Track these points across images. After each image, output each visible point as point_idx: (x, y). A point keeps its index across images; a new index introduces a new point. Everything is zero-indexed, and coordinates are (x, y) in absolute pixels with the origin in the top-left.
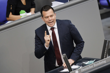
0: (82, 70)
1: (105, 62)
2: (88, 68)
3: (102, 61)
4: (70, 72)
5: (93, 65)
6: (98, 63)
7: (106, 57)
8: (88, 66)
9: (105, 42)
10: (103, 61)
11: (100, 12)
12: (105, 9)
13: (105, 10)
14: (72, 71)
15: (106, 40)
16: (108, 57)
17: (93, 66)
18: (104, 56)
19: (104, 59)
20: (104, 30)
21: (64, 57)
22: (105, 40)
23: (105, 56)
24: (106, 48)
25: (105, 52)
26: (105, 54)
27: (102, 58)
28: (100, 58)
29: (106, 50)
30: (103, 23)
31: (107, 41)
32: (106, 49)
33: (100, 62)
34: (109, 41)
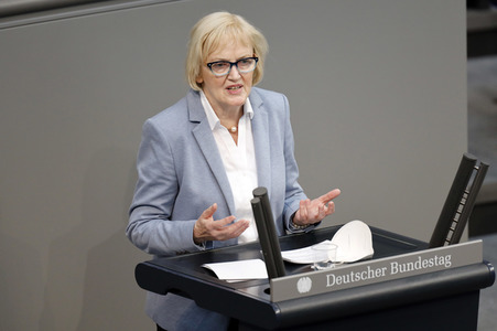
0: (331, 278)
1: (446, 262)
2: (359, 277)
3: (432, 256)
4: (273, 280)
5: (387, 264)
6: (414, 259)
7: (456, 240)
8: (365, 268)
9: (467, 165)
10: (440, 254)
11: (469, 20)
12: (495, 10)
13: (494, 16)
15: (473, 157)
16: (465, 243)
17: (388, 272)
18: (446, 235)
19: (446, 247)
20: (472, 108)
21: (257, 204)
22: (465, 159)
23: (451, 233)
24: (465, 195)
25: (457, 216)
26: (454, 225)
27: (438, 240)
28: (427, 239)
29: (461, 208)
30: (470, 77)
31: (474, 162)
32: (463, 201)
33: (424, 257)
34: (484, 169)
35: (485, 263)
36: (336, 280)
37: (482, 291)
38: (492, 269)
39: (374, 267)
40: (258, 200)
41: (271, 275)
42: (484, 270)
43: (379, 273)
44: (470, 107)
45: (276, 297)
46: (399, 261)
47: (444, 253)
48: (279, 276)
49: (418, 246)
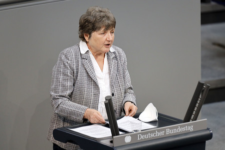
0: (140, 136)
1: (191, 129)
2: (152, 135)
3: (185, 126)
4: (114, 137)
5: (165, 130)
6: (177, 128)
7: (195, 119)
10: (188, 125)
12: (213, 3)
13: (212, 6)
14: (118, 134)
15: (203, 83)
16: (199, 120)
17: (165, 133)
18: (191, 116)
19: (191, 122)
21: (107, 103)
23: (193, 116)
24: (199, 99)
25: (196, 108)
26: (194, 112)
27: (187, 119)
28: (182, 118)
29: (197, 105)
30: (202, 33)
32: (198, 102)
33: (181, 127)
34: (208, 87)
35: (208, 129)
36: (142, 137)
37: (206, 141)
38: (211, 132)
39: (159, 131)
40: (107, 101)
41: (113, 135)
42: (208, 132)
43: (161, 134)
45: (115, 144)
46: (170, 128)
47: (190, 125)
48: (117, 135)
49: (179, 121)
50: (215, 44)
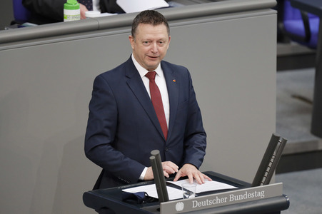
0: (195, 203)
1: (262, 195)
2: (211, 202)
3: (253, 191)
4: (162, 203)
5: (228, 196)
6: (243, 193)
7: (268, 182)
8: (215, 197)
9: (275, 139)
10: (258, 190)
11: (278, 49)
12: (293, 44)
13: (293, 47)
14: (167, 200)
15: (278, 136)
16: (272, 184)
17: (228, 200)
18: (262, 179)
19: (262, 186)
21: (153, 160)
22: (273, 136)
23: (264, 178)
24: (273, 157)
25: (269, 169)
26: (266, 174)
27: (257, 182)
28: (251, 182)
29: (270, 164)
30: (278, 82)
31: (278, 138)
32: (272, 160)
33: (249, 192)
34: (285, 141)
35: (284, 196)
36: (198, 204)
37: (281, 212)
38: (288, 199)
40: (154, 158)
42: (283, 200)
43: (223, 201)
44: (278, 99)
47: (260, 190)
48: (165, 202)
49: (245, 185)
50: (294, 96)
